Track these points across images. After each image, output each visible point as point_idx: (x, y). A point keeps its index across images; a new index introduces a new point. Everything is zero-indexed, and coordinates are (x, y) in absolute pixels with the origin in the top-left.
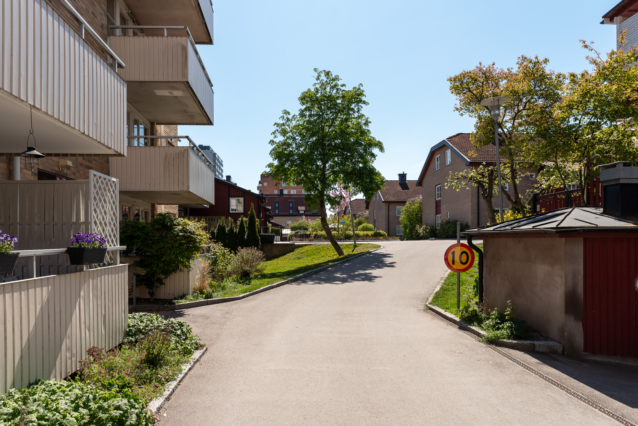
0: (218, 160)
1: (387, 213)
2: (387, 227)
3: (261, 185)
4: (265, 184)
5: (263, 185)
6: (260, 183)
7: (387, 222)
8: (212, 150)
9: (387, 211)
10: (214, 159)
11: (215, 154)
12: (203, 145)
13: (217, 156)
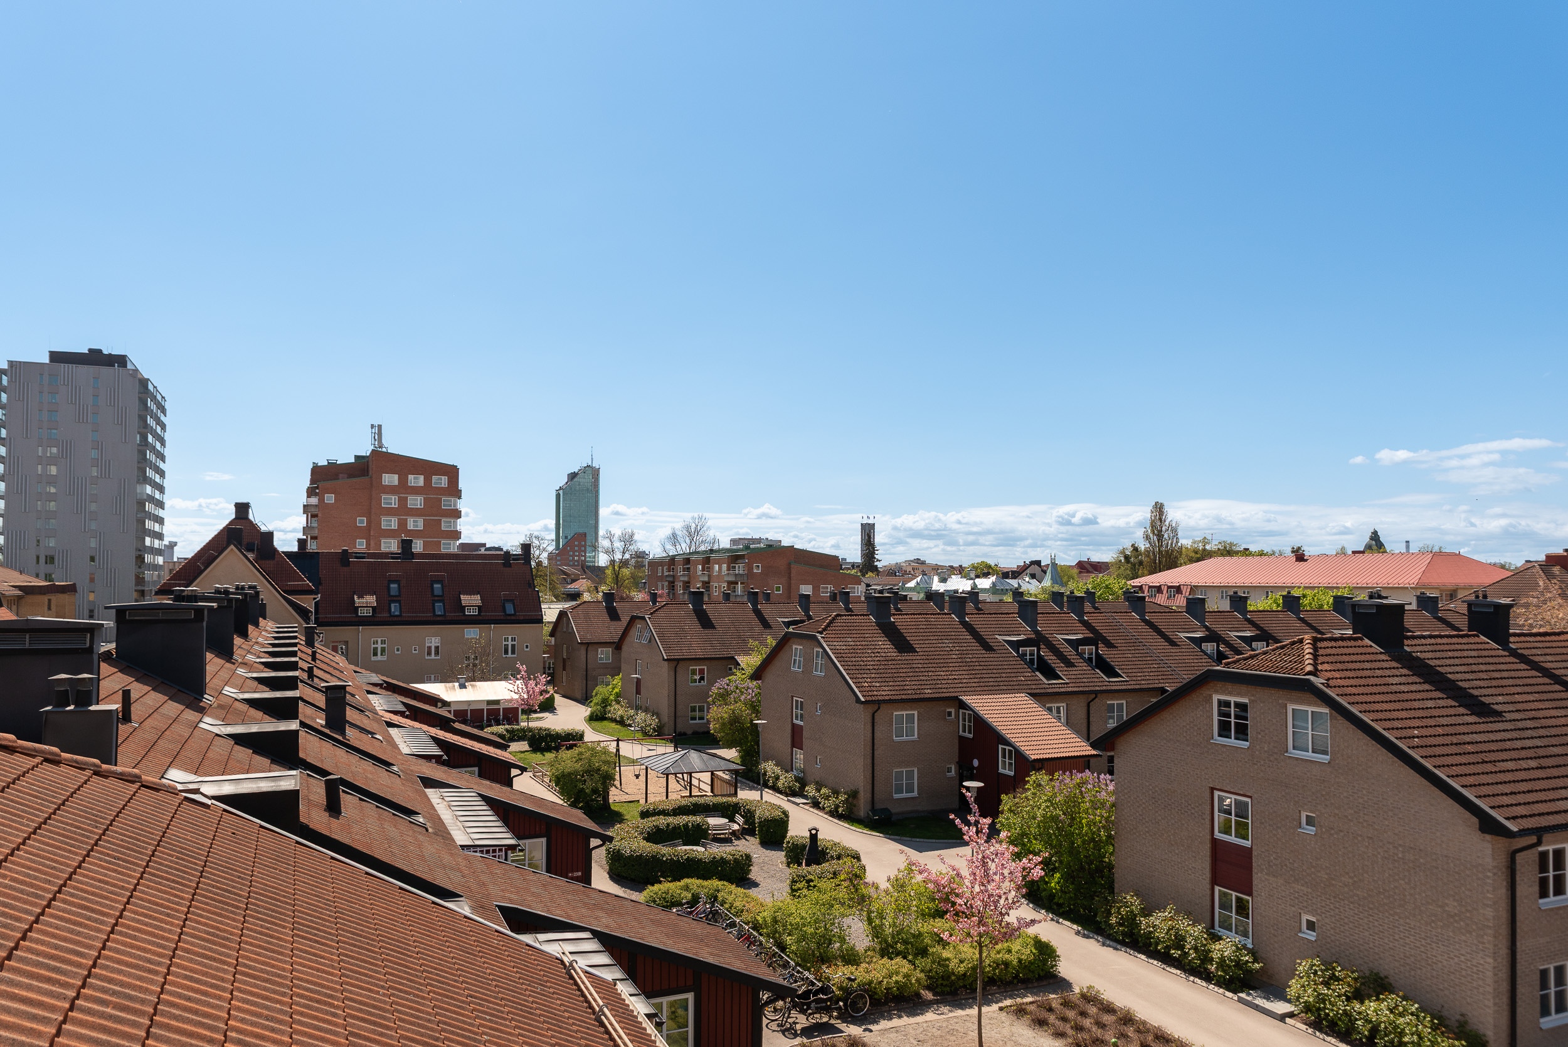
0: (154, 398)
1: (869, 735)
2: (869, 775)
3: (314, 501)
4: (330, 498)
5: (321, 500)
6: (311, 492)
7: (869, 761)
8: (136, 370)
9: (869, 727)
10: (143, 396)
11: (144, 382)
12: (105, 352)
13: (151, 387)
